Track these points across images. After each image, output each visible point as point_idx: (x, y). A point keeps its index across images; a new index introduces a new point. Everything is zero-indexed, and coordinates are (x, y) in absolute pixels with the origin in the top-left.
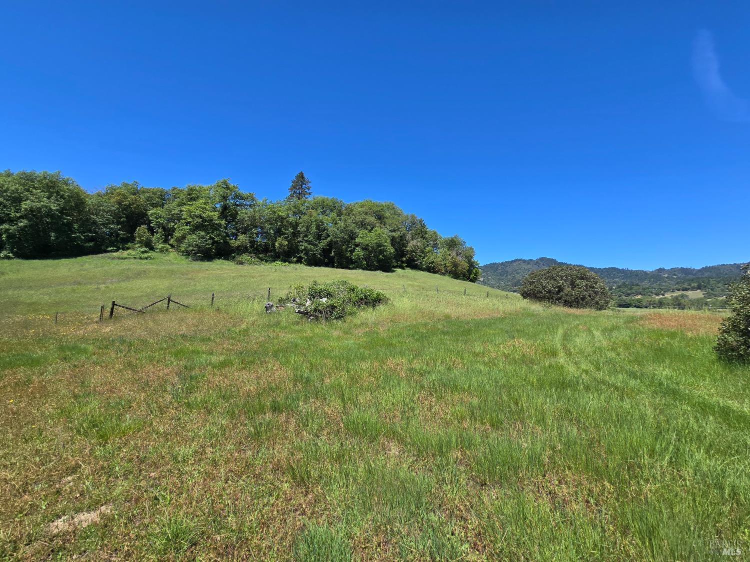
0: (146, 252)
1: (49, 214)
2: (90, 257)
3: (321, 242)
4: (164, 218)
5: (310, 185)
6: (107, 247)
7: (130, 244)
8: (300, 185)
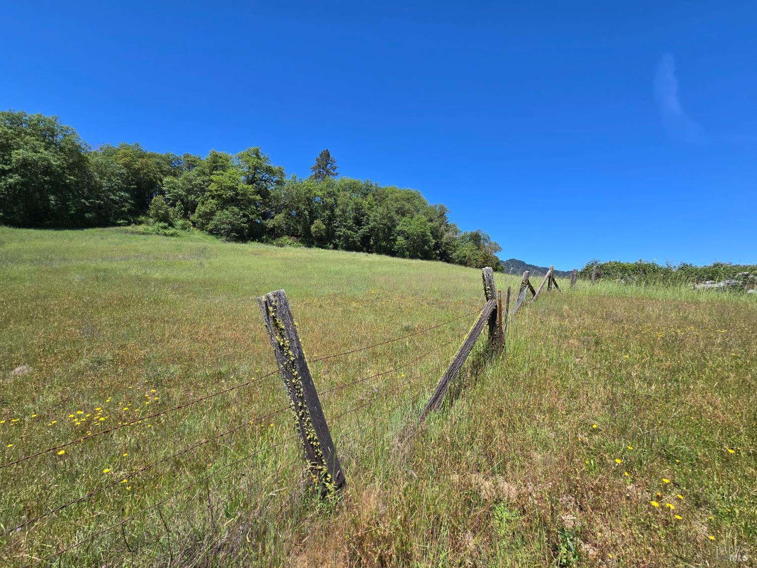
0: (165, 228)
1: (48, 170)
2: (97, 229)
3: (362, 228)
4: (182, 189)
5: (335, 165)
6: (117, 219)
7: (143, 218)
8: (324, 165)
